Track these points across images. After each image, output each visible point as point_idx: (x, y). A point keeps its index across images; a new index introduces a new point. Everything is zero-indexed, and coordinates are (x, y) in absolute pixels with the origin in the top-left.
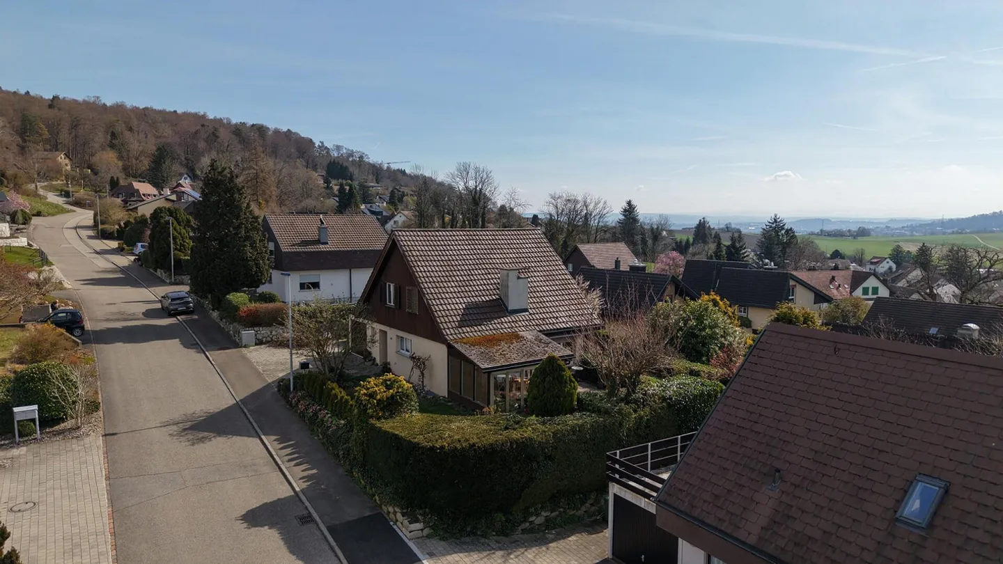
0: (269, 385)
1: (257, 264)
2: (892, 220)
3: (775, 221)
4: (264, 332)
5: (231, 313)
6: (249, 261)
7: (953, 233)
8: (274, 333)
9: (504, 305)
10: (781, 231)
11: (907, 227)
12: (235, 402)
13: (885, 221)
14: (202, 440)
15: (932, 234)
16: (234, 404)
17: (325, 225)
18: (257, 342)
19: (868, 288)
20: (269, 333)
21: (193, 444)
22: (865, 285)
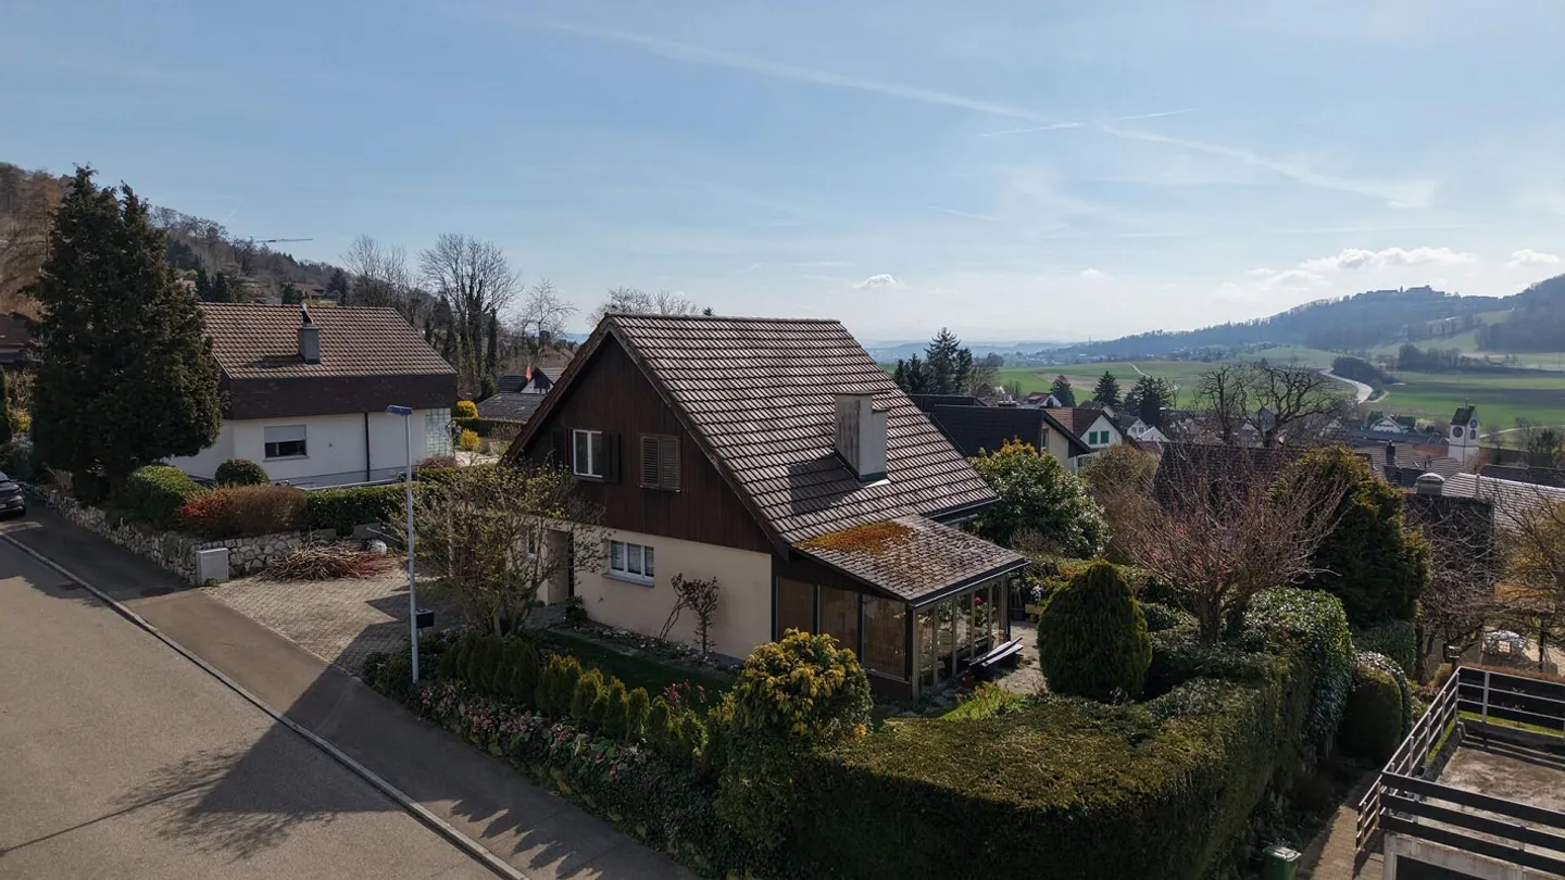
0: (331, 673)
1: (199, 403)
2: (1022, 345)
3: (945, 338)
4: (247, 548)
5: (163, 510)
6: (180, 395)
7: (1101, 360)
8: (268, 550)
9: (849, 467)
10: (952, 353)
11: (1043, 353)
12: (274, 721)
13: (1013, 345)
14: (259, 836)
15: (1078, 362)
16: (274, 727)
17: (314, 324)
18: (234, 572)
19: (1096, 433)
20: (258, 551)
21: (245, 854)
22: (1091, 429)
